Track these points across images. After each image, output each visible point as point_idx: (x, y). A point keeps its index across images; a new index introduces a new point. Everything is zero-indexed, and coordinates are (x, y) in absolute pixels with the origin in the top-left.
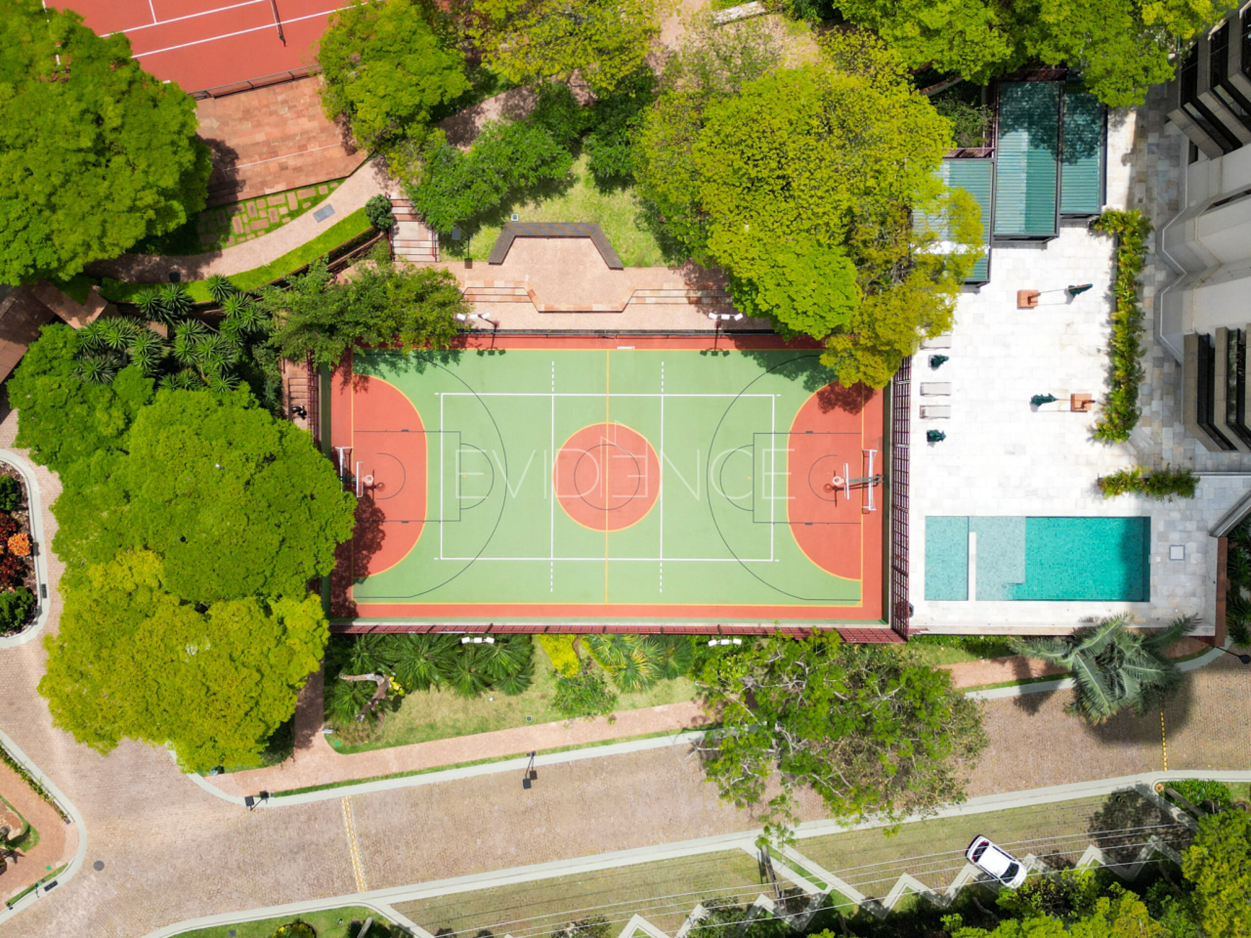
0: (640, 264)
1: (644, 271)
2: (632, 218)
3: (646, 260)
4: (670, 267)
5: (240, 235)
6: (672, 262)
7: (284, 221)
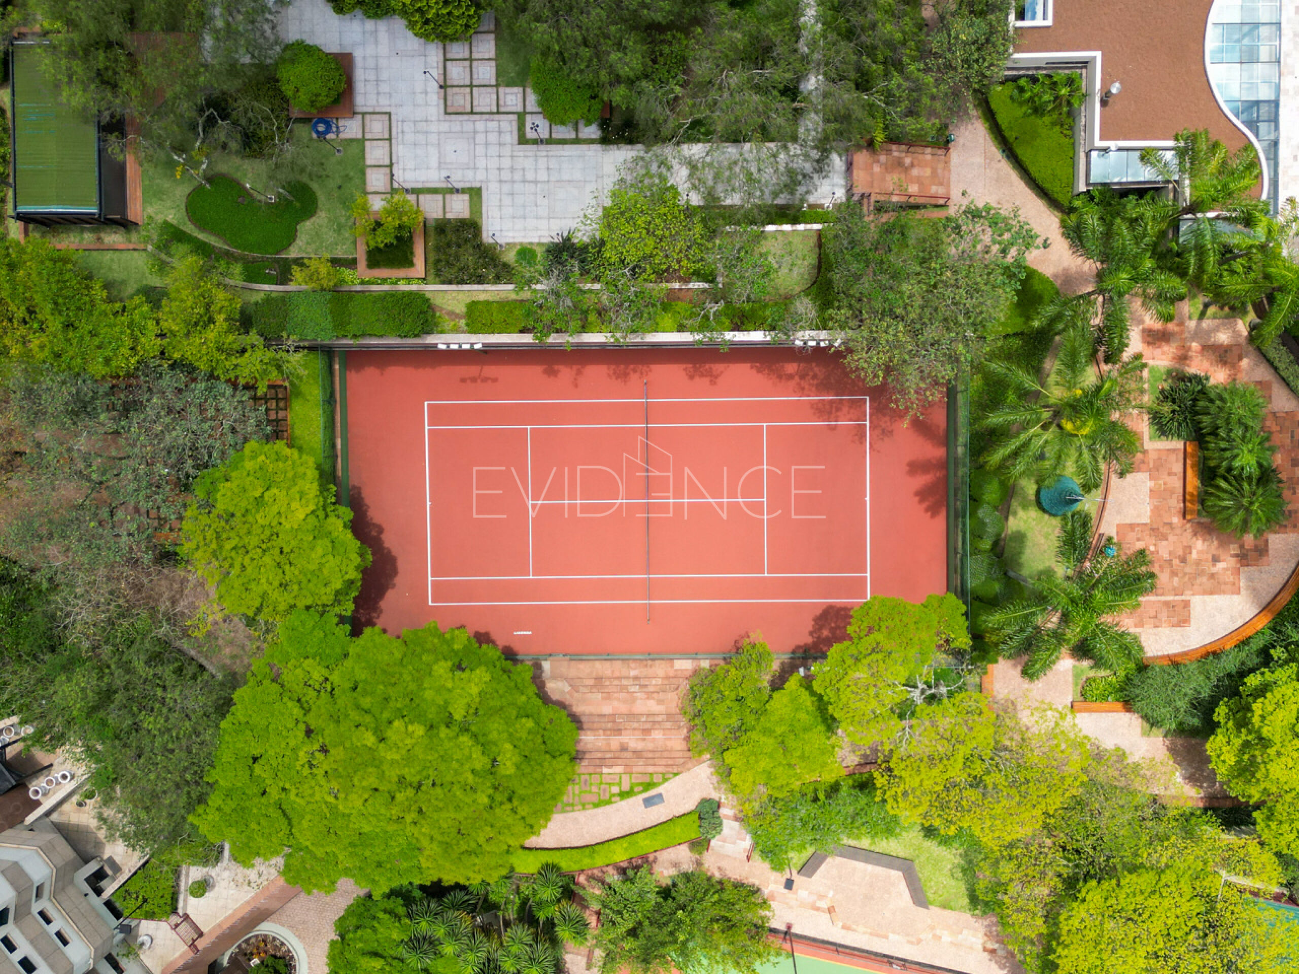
0: (945, 906)
1: (947, 913)
2: (949, 866)
3: (952, 904)
4: (973, 916)
5: (568, 804)
6: (977, 912)
7: (613, 799)
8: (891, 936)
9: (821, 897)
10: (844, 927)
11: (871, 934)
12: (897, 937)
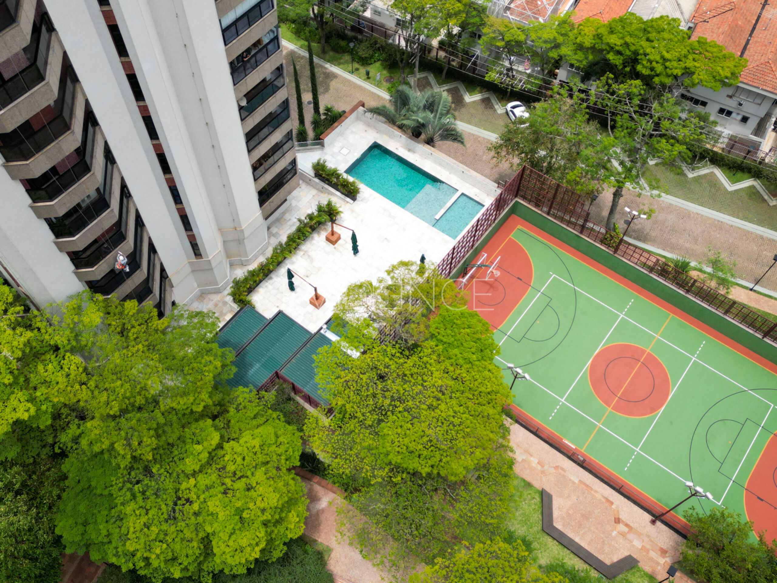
0: (528, 485)
1: (528, 479)
2: (517, 514)
3: (523, 484)
8: (577, 481)
9: (623, 534)
10: (612, 503)
11: (592, 489)
12: (573, 478)
